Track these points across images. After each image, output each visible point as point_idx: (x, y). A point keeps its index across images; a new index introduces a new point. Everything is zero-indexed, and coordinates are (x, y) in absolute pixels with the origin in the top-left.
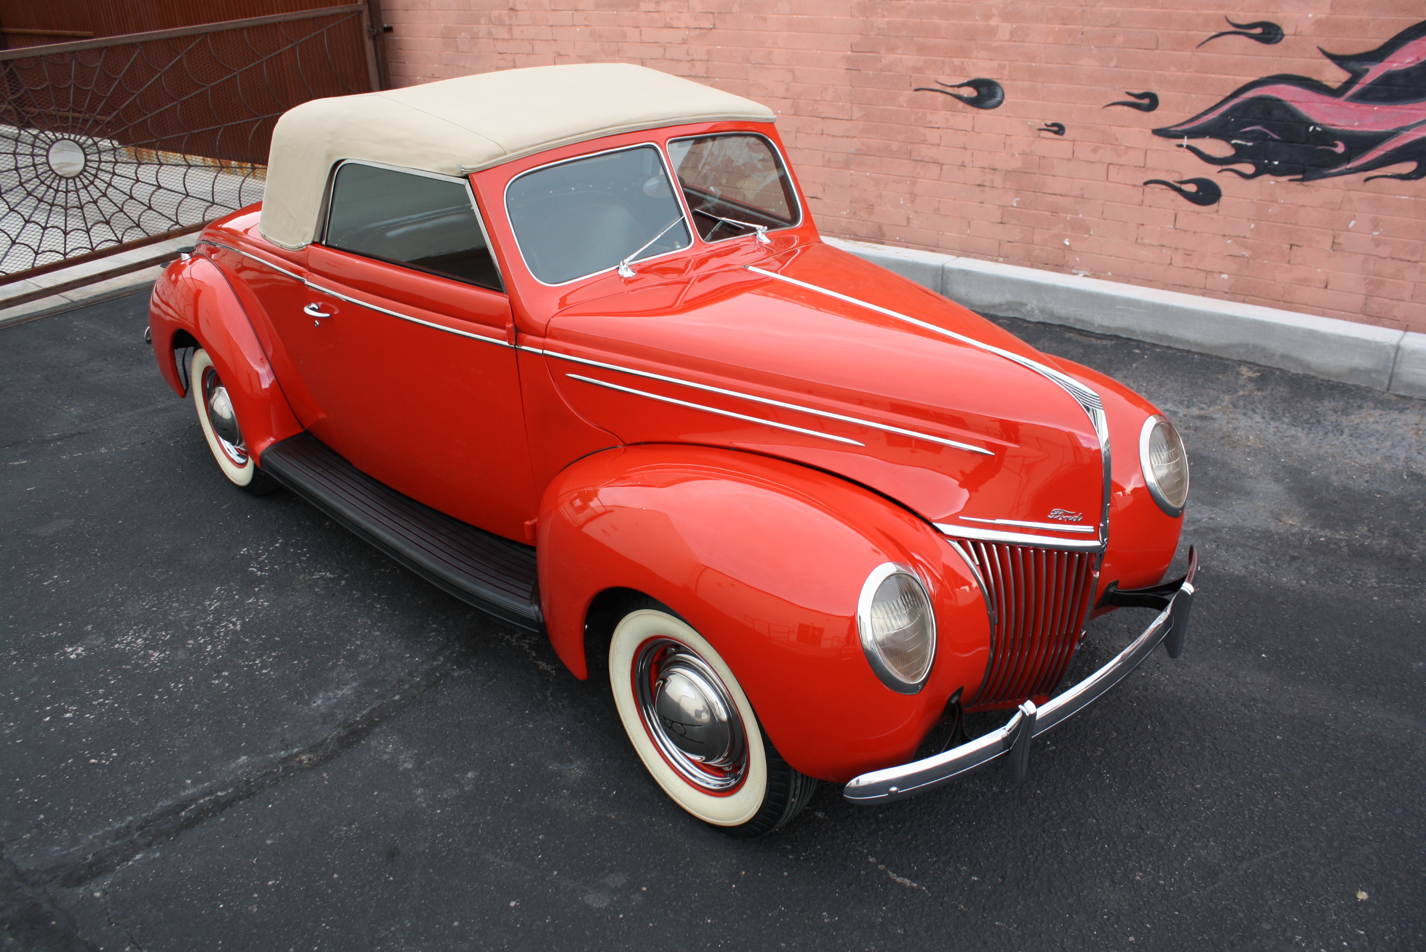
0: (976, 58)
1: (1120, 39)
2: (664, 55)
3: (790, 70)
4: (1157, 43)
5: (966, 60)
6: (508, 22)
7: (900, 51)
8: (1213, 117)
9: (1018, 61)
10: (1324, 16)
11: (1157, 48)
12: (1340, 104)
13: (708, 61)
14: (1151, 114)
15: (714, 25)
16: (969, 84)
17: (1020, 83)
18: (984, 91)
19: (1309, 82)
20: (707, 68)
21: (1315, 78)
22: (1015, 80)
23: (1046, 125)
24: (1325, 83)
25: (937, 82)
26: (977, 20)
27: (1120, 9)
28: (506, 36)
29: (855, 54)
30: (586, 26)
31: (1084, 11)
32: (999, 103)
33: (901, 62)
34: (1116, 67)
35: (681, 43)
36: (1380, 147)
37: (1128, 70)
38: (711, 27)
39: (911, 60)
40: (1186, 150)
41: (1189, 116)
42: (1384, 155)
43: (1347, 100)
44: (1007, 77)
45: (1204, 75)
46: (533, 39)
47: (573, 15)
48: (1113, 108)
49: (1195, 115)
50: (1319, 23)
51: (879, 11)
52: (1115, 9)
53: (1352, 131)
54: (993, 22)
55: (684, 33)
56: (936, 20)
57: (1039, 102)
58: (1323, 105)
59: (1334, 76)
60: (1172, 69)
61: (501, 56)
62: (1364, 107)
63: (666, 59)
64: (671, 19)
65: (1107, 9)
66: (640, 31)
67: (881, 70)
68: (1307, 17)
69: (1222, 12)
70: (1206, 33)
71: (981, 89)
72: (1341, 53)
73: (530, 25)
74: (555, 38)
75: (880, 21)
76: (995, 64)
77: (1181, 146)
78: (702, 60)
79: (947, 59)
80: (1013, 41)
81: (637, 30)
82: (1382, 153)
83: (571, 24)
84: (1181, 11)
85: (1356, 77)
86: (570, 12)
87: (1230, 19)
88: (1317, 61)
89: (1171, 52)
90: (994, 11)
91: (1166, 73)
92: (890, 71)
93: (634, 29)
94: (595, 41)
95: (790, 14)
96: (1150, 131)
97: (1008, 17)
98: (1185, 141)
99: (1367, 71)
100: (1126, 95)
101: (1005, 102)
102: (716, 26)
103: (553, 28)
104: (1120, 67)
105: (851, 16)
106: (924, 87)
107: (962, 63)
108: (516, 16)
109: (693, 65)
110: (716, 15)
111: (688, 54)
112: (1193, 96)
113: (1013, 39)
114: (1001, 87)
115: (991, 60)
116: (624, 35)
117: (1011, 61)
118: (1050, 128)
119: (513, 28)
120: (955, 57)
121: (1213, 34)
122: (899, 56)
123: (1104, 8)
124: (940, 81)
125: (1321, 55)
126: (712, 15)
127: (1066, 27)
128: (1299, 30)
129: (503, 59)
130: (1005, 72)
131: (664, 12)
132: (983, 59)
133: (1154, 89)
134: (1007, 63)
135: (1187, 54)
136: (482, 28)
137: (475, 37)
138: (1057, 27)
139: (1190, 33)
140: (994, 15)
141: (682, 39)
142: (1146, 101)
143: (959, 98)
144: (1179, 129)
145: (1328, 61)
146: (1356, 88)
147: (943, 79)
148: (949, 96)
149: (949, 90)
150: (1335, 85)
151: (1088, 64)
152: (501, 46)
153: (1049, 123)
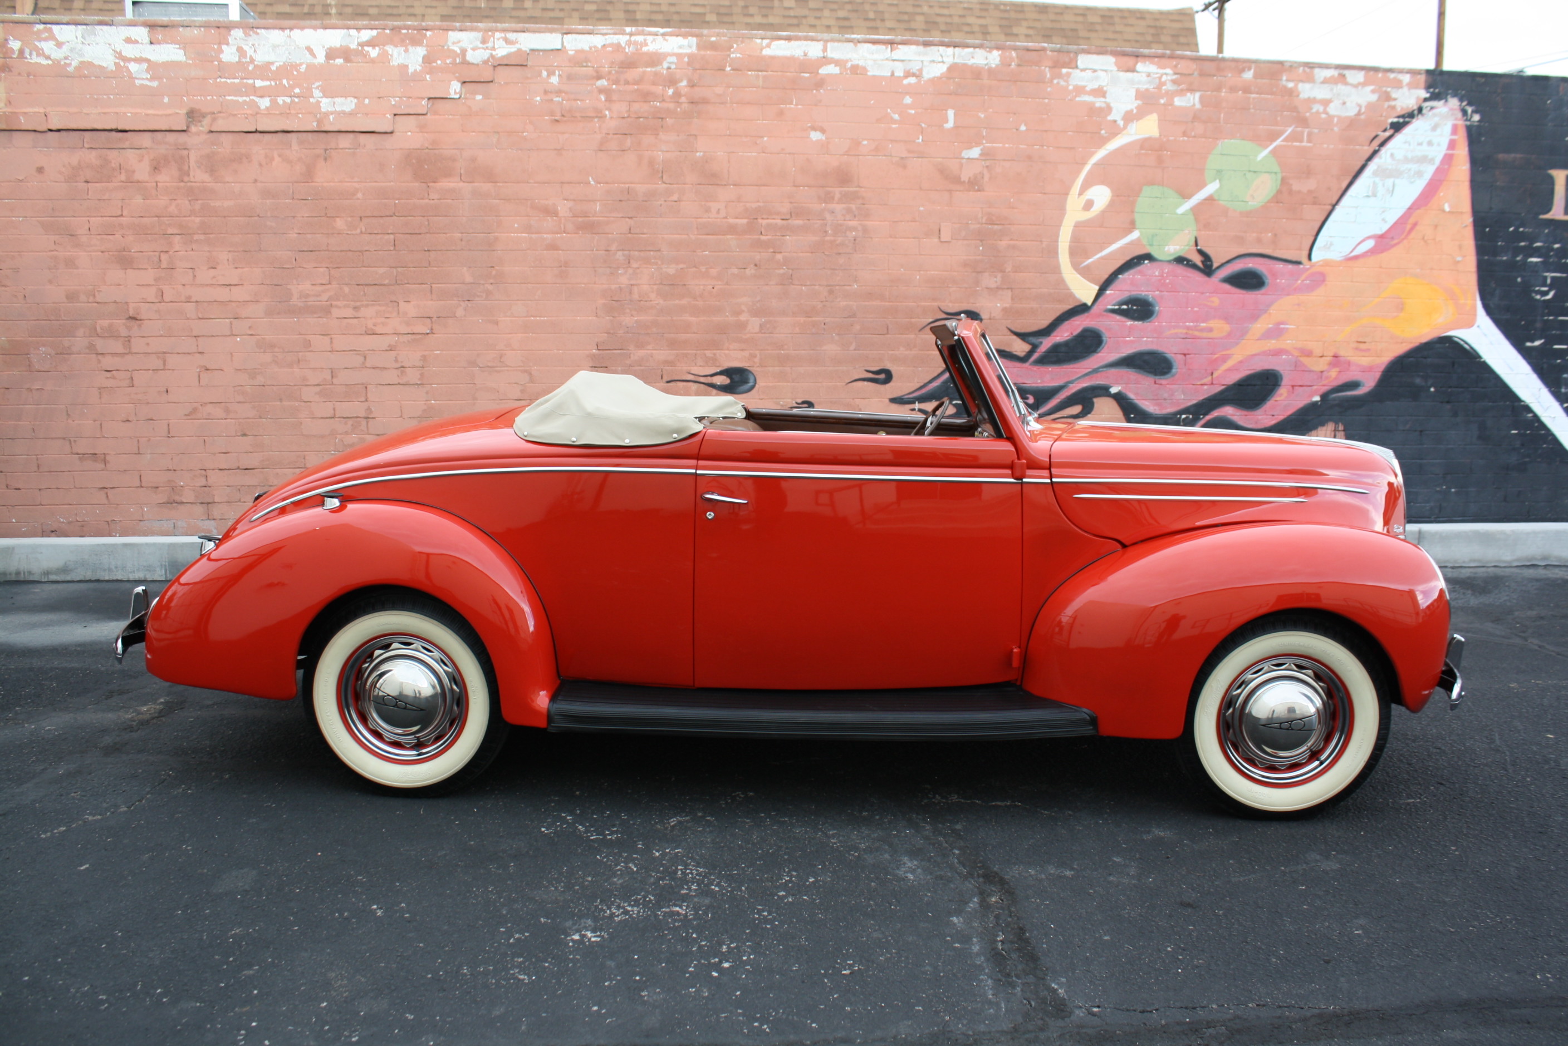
0: (728, 349)
1: (857, 327)
2: (363, 363)
3: (526, 371)
4: (888, 329)
5: (718, 351)
6: (124, 332)
7: (650, 347)
8: (937, 384)
9: (768, 350)
10: (1007, 305)
11: (888, 333)
12: (1027, 368)
13: (423, 367)
14: (888, 386)
15: (432, 329)
16: (721, 373)
17: (771, 369)
18: (736, 378)
19: (1004, 353)
20: (422, 375)
21: (1007, 350)
22: (766, 366)
23: (797, 403)
24: (1015, 353)
25: (689, 373)
26: (727, 316)
27: (855, 303)
28: (120, 349)
29: (601, 352)
30: (251, 335)
31: (824, 306)
32: (753, 387)
33: (652, 357)
34: (855, 350)
35: (387, 350)
36: (1057, 396)
37: (865, 352)
38: (428, 331)
39: (662, 354)
40: (918, 413)
41: (918, 385)
42: (1060, 402)
43: (1031, 364)
44: (758, 365)
45: (926, 352)
46: (165, 353)
47: (231, 323)
48: (855, 384)
49: (922, 384)
50: (1005, 310)
51: (628, 311)
52: (851, 303)
53: (1037, 387)
54: (743, 318)
55: (393, 339)
56: (687, 318)
57: (789, 384)
58: (1015, 370)
59: (1020, 347)
60: (902, 349)
61: (108, 374)
62: (1043, 369)
63: (366, 367)
64: (374, 325)
65: (845, 303)
66: (331, 339)
67: (631, 366)
68: (997, 306)
69: (936, 304)
70: (924, 320)
71: (734, 376)
72: (1023, 331)
73: (161, 336)
74: (200, 350)
75: (628, 320)
76: (746, 354)
77: (913, 410)
78: (414, 367)
79: (698, 352)
80: (762, 333)
81: (327, 339)
82: (1059, 400)
83: (229, 333)
84: (905, 304)
85: (1034, 347)
86: (227, 320)
87: (942, 308)
88: (1007, 337)
89: (899, 336)
90: (744, 308)
91: (897, 352)
92: (641, 366)
93: (322, 337)
94: (265, 352)
95: (525, 317)
96: (887, 400)
97: (756, 313)
98: (917, 406)
99: (1041, 343)
100: (866, 372)
101: (757, 386)
102: (434, 331)
103: (199, 339)
104: (858, 350)
105: (597, 316)
106: (676, 379)
107: (715, 354)
108: (140, 326)
109: (402, 372)
110: (433, 320)
111: (396, 361)
112: (920, 369)
113: (763, 331)
114: (753, 374)
115: (742, 350)
116: (308, 344)
117: (762, 350)
118: (800, 406)
119: (133, 340)
120: (707, 350)
121: (931, 320)
122: (649, 352)
123: (841, 303)
124: (692, 372)
125: (1009, 333)
126: (429, 320)
127: (810, 319)
128: (992, 315)
129: (114, 378)
130: (757, 360)
131: (364, 318)
132: (735, 350)
133: (888, 366)
134: (757, 352)
135: (912, 336)
136: (79, 341)
137: (63, 353)
138: (802, 320)
139: (913, 320)
140: (743, 311)
141: (388, 347)
142: (882, 376)
143: (712, 386)
144: (911, 396)
145: (1015, 337)
146: (1035, 356)
147: (695, 370)
148: (702, 385)
149: (702, 380)
150: (1021, 354)
151: (831, 349)
152: (108, 362)
153: (799, 401)
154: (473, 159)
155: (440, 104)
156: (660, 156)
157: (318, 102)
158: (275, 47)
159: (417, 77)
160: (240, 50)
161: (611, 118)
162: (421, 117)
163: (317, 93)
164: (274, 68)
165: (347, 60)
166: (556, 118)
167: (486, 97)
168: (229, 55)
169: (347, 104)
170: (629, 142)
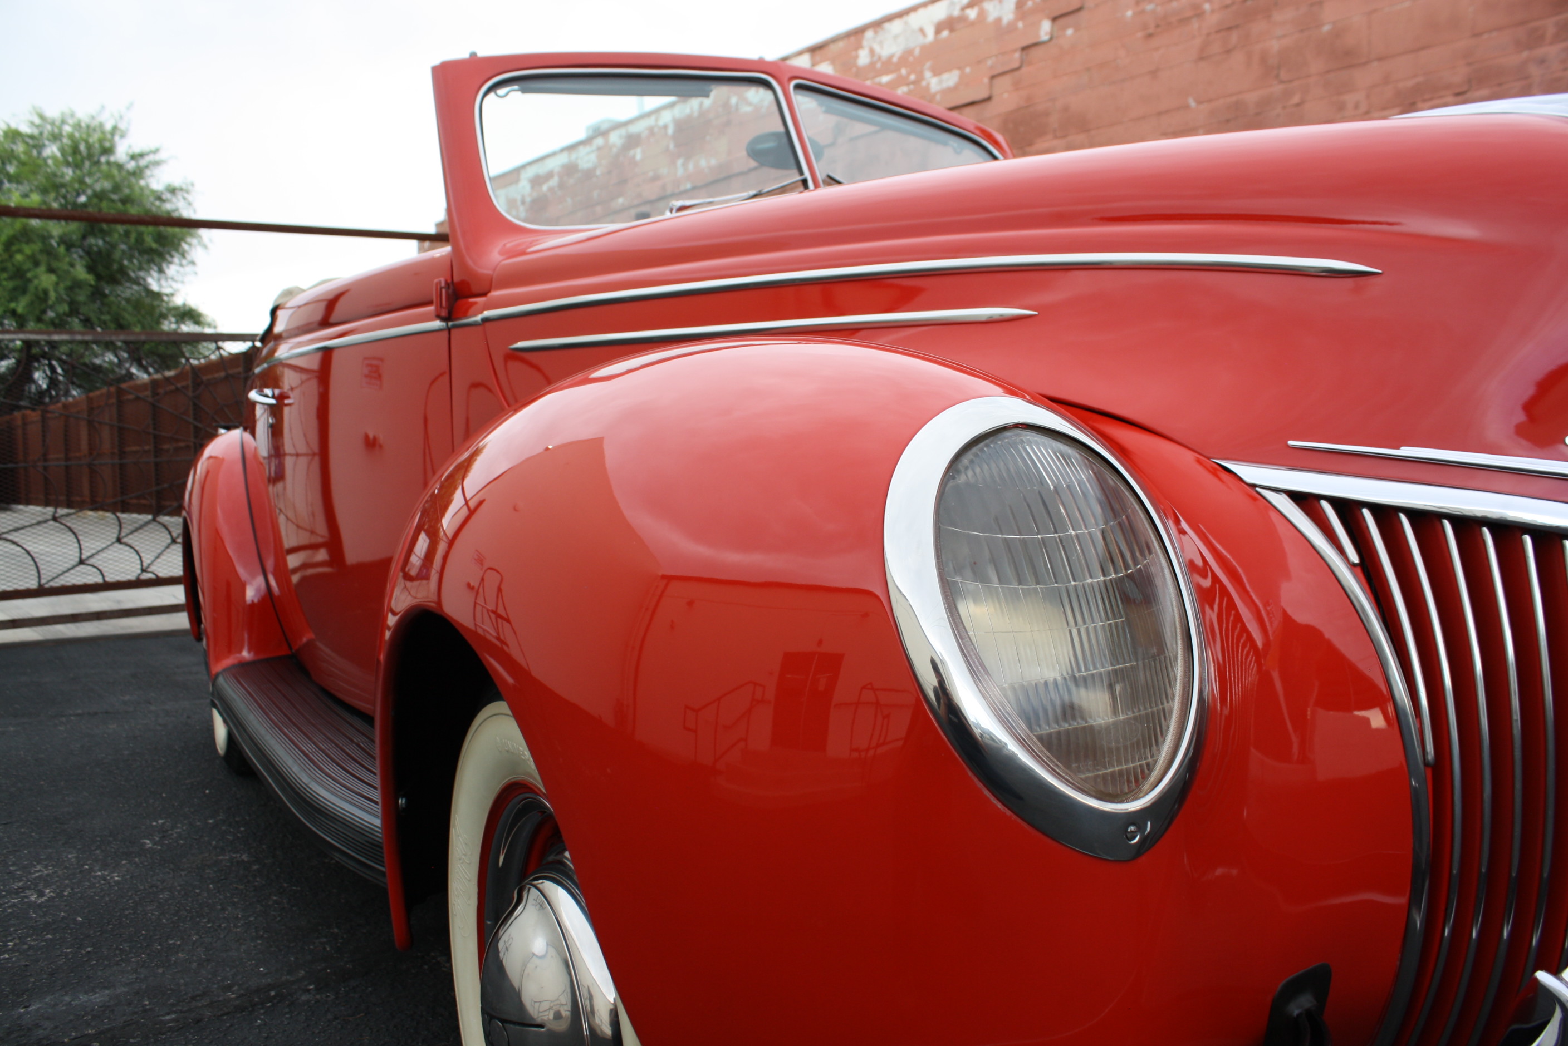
154: (1066, 109)
155: (1035, 53)
156: (1275, 46)
157: (928, 84)
158: (896, 37)
159: (1011, 27)
160: (872, 52)
161: (1213, 11)
162: (1016, 74)
163: (928, 74)
164: (895, 59)
165: (952, 30)
166: (1151, 31)
167: (1077, 29)
168: (863, 58)
169: (950, 79)
170: (1234, 37)
